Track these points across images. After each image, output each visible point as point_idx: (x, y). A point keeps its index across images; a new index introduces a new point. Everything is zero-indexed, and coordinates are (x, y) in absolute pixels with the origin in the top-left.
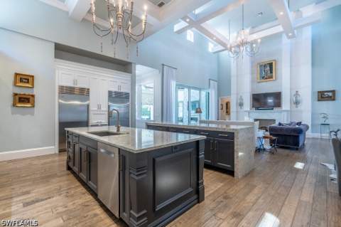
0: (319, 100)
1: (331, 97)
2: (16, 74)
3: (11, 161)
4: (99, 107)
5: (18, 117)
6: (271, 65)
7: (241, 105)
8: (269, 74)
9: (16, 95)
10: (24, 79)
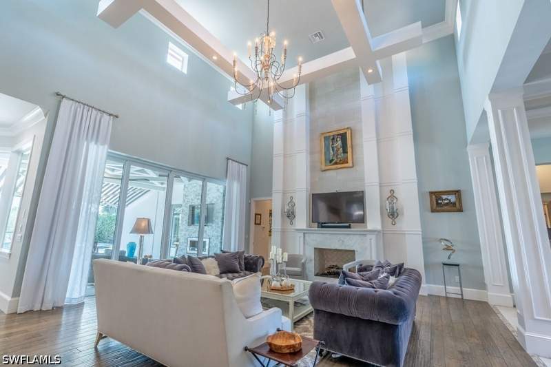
0: (433, 211)
1: (454, 204)
6: (343, 137)
7: (290, 215)
8: (341, 156)
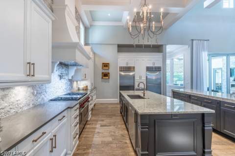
2: (103, 64)
3: (101, 104)
4: (140, 77)
5: (104, 83)
9: (103, 73)
10: (106, 65)
